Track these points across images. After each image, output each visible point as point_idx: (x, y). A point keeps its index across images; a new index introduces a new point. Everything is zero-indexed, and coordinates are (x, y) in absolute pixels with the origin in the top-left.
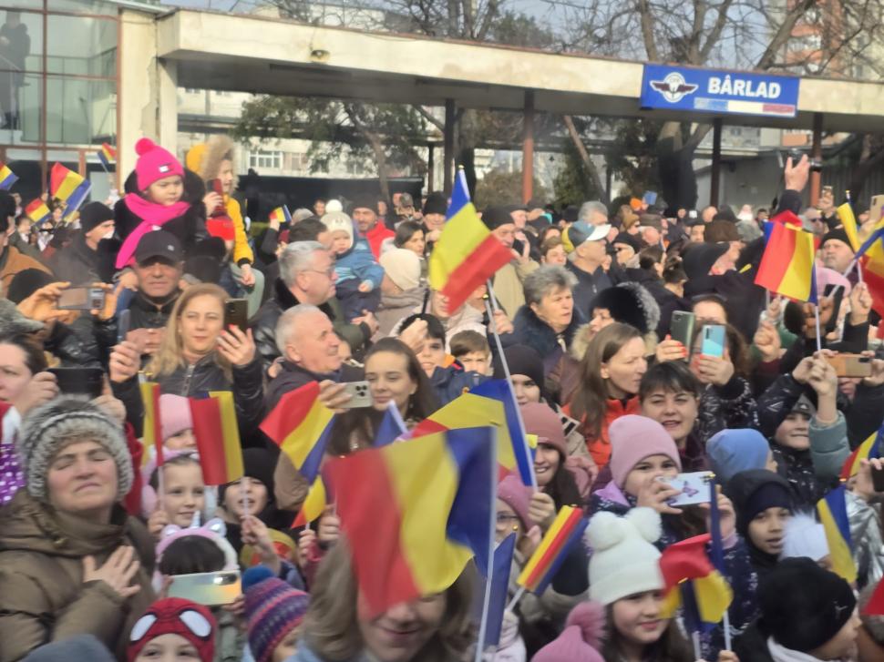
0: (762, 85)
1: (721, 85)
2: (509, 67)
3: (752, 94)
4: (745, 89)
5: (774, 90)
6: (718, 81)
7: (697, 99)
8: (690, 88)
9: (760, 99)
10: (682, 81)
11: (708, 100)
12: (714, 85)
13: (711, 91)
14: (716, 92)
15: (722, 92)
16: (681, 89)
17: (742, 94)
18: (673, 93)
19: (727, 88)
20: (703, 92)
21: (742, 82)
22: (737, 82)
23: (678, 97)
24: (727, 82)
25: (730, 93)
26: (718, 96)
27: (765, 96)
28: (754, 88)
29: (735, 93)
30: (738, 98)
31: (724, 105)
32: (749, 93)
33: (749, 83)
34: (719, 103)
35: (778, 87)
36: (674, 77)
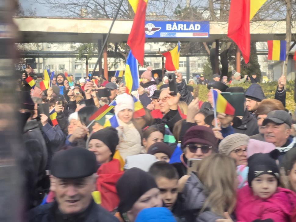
0: (192, 25)
1: (172, 27)
2: (76, 26)
3: (187, 29)
4: (183, 28)
5: (198, 27)
6: (170, 25)
7: (161, 33)
8: (158, 29)
9: (191, 31)
10: (153, 26)
11: (166, 33)
12: (168, 27)
13: (167, 29)
14: (170, 29)
15: (173, 29)
16: (153, 29)
17: (182, 29)
18: (150, 31)
19: (175, 27)
20: (164, 30)
21: (182, 25)
22: (179, 25)
23: (153, 33)
24: (175, 25)
25: (177, 29)
26: (171, 31)
27: (193, 29)
28: (188, 27)
29: (179, 29)
30: (181, 31)
31: (174, 34)
32: (185, 29)
33: (185, 25)
34: (173, 34)
35: (199, 26)
36: (149, 25)
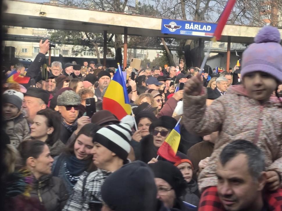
0: (205, 26)
1: (190, 26)
2: (113, 19)
3: (201, 29)
4: (198, 28)
6: (189, 25)
7: (181, 31)
8: (179, 27)
9: (204, 31)
10: (176, 25)
11: (185, 31)
12: (187, 26)
13: (186, 28)
14: (188, 28)
16: (175, 27)
18: (172, 29)
19: (192, 27)
20: (183, 28)
21: (197, 25)
22: (195, 25)
23: (174, 30)
24: (192, 25)
25: (193, 29)
26: (189, 30)
27: (206, 30)
28: (202, 27)
29: (195, 29)
30: (196, 31)
31: (191, 33)
33: (200, 26)
34: (189, 32)
35: (210, 27)
36: (172, 23)
